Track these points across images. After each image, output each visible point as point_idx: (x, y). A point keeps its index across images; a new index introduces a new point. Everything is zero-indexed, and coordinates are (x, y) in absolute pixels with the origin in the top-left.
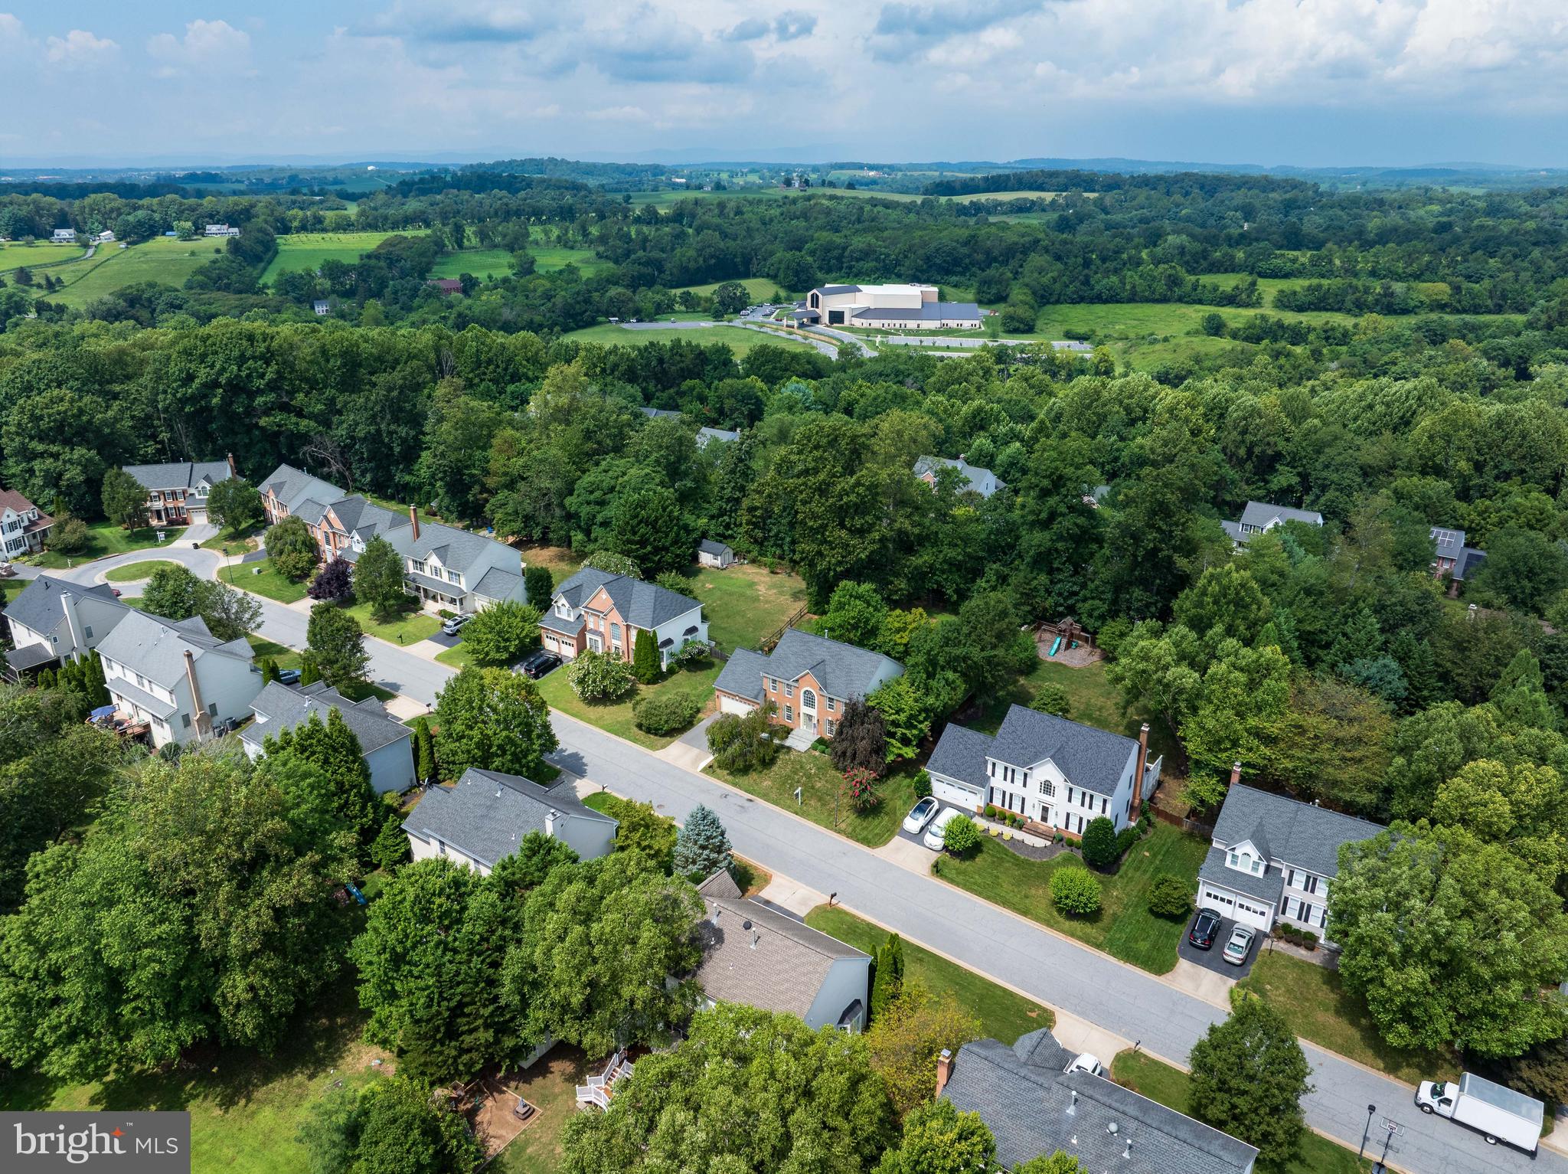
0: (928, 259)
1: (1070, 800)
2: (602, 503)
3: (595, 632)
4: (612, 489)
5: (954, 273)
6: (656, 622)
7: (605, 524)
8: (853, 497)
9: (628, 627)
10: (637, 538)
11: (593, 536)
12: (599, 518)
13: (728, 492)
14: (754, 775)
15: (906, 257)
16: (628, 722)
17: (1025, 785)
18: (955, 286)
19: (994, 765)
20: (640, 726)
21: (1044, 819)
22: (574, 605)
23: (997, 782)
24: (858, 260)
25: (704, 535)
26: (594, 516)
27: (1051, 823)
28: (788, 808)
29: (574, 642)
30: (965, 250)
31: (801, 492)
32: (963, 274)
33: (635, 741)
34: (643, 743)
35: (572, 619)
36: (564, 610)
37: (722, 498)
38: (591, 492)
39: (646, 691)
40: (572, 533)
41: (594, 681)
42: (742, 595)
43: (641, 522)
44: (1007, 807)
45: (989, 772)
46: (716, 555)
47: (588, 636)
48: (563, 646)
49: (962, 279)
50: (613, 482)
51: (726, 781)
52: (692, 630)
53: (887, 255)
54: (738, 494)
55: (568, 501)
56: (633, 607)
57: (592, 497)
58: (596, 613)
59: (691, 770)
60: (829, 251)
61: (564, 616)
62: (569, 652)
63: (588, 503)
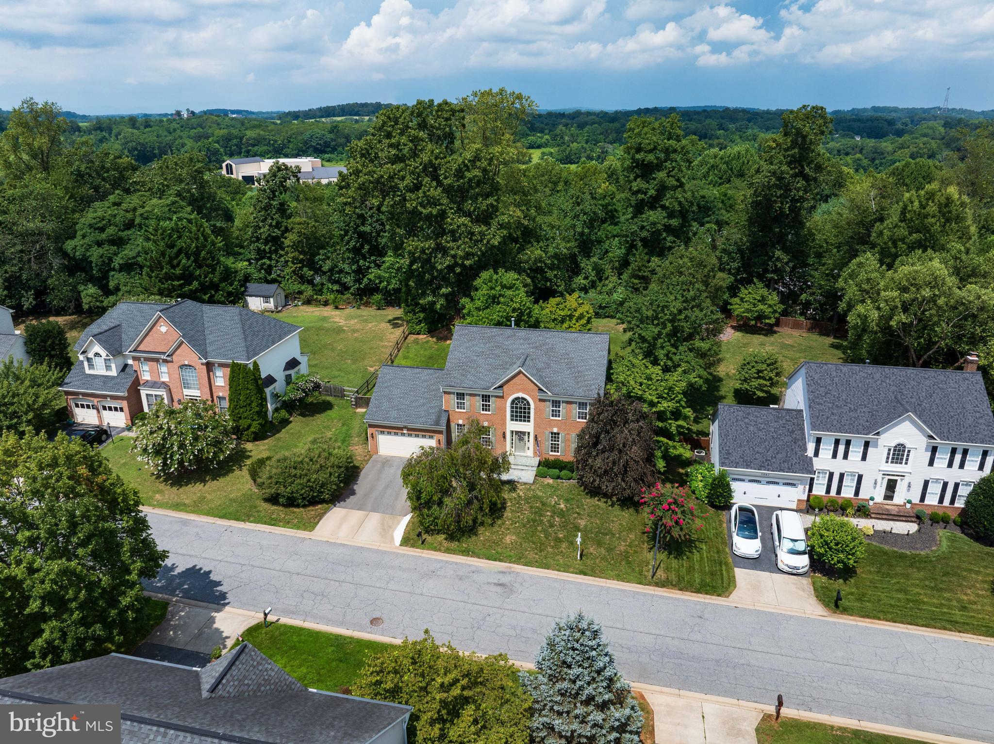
0: (305, 143)
1: (931, 463)
2: (119, 242)
3: (154, 385)
4: (129, 225)
5: (326, 152)
6: (251, 352)
7: (128, 267)
8: (477, 172)
9: (209, 366)
10: (178, 271)
11: (112, 284)
12: (118, 261)
13: (264, 231)
14: (484, 534)
15: (289, 141)
16: (248, 497)
17: (864, 458)
18: (328, 161)
19: (819, 441)
20: (273, 500)
21: (889, 496)
22: (115, 351)
23: (824, 461)
24: (254, 146)
25: (247, 279)
26: (110, 260)
27: (899, 498)
28: (566, 568)
29: (124, 404)
30: (329, 136)
31: (403, 178)
32: (332, 152)
33: (273, 522)
34: (287, 524)
35: (114, 373)
36: (99, 362)
37: (258, 239)
38: (102, 230)
39: (257, 450)
40: (81, 288)
41: (182, 446)
42: (321, 329)
43: (180, 251)
44: (833, 492)
45: (810, 452)
46: (266, 298)
47: (143, 393)
48: (106, 414)
49: (333, 156)
50: (129, 216)
51: (448, 551)
52: (293, 364)
53: (276, 141)
54: (277, 232)
55: (69, 245)
56: (210, 338)
57: (104, 236)
58: (153, 359)
59: (384, 547)
60: (230, 140)
61: (100, 369)
62: (116, 420)
63: (99, 244)
